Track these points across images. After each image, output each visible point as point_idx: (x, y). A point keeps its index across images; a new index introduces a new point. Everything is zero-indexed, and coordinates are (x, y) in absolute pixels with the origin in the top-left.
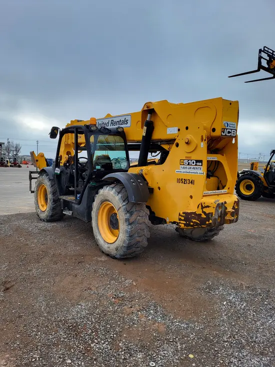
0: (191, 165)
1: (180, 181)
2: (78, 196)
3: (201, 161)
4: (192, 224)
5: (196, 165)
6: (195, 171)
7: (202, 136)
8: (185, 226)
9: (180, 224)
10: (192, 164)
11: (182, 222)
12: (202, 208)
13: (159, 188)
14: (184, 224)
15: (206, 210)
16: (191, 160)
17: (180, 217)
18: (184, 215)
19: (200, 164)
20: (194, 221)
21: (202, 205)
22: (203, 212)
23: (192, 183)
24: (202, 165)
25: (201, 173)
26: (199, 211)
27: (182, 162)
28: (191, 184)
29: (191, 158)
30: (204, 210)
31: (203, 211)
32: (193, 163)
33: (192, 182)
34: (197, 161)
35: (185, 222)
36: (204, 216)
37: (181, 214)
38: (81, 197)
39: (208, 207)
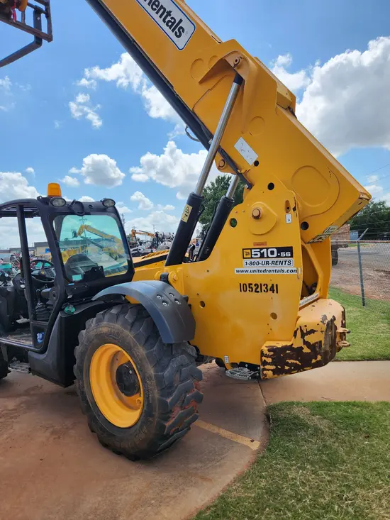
0: (268, 257)
1: (244, 287)
2: (39, 336)
3: (290, 249)
4: (287, 368)
5: (278, 257)
6: (278, 268)
7: (287, 202)
8: (274, 374)
9: (265, 372)
10: (270, 255)
11: (267, 367)
12: (303, 335)
13: (203, 304)
14: (272, 370)
15: (309, 338)
16: (267, 249)
17: (264, 358)
18: (272, 353)
19: (288, 254)
20: (290, 361)
21: (302, 331)
22: (305, 343)
23: (272, 289)
24: (292, 256)
25: (292, 271)
26: (298, 343)
27: (246, 253)
28: (270, 292)
29: (265, 243)
30: (307, 338)
31: (304, 341)
32: (272, 253)
33: (274, 289)
34: (280, 250)
35: (273, 367)
36: (306, 350)
37: (266, 352)
38: (46, 339)
39: (312, 331)
